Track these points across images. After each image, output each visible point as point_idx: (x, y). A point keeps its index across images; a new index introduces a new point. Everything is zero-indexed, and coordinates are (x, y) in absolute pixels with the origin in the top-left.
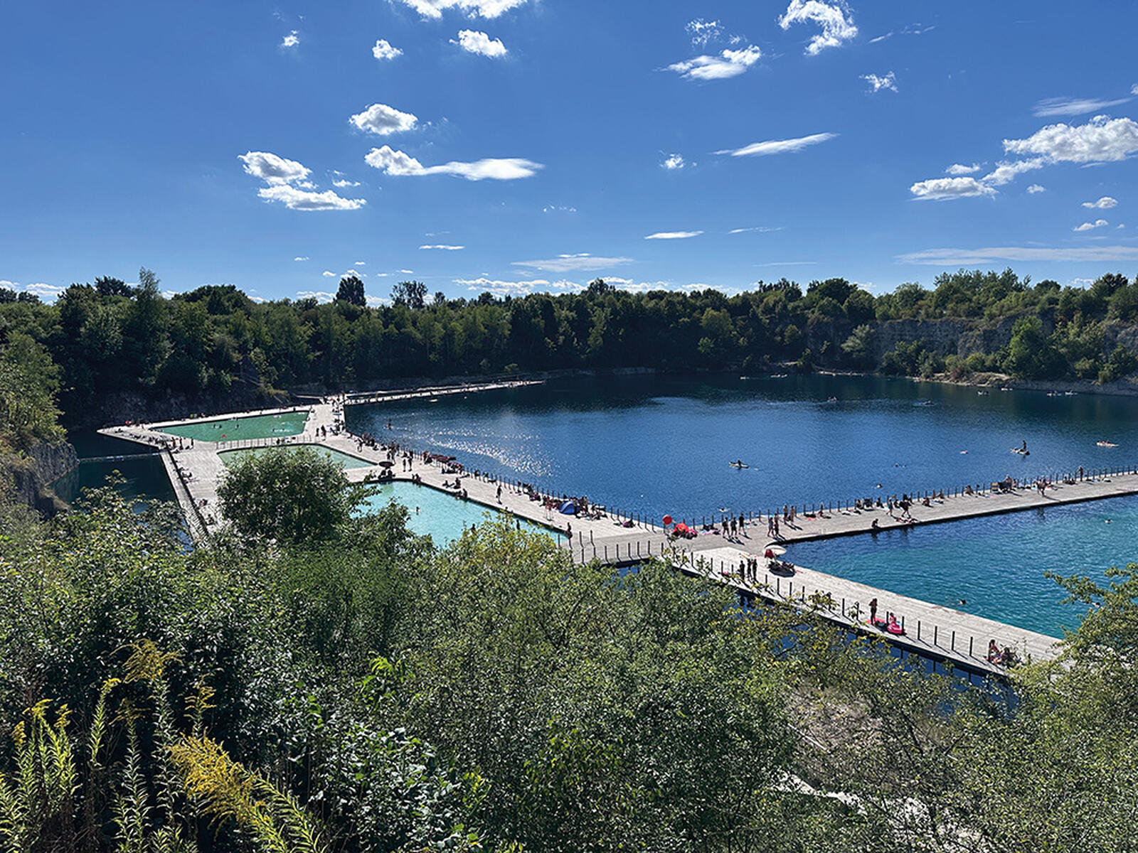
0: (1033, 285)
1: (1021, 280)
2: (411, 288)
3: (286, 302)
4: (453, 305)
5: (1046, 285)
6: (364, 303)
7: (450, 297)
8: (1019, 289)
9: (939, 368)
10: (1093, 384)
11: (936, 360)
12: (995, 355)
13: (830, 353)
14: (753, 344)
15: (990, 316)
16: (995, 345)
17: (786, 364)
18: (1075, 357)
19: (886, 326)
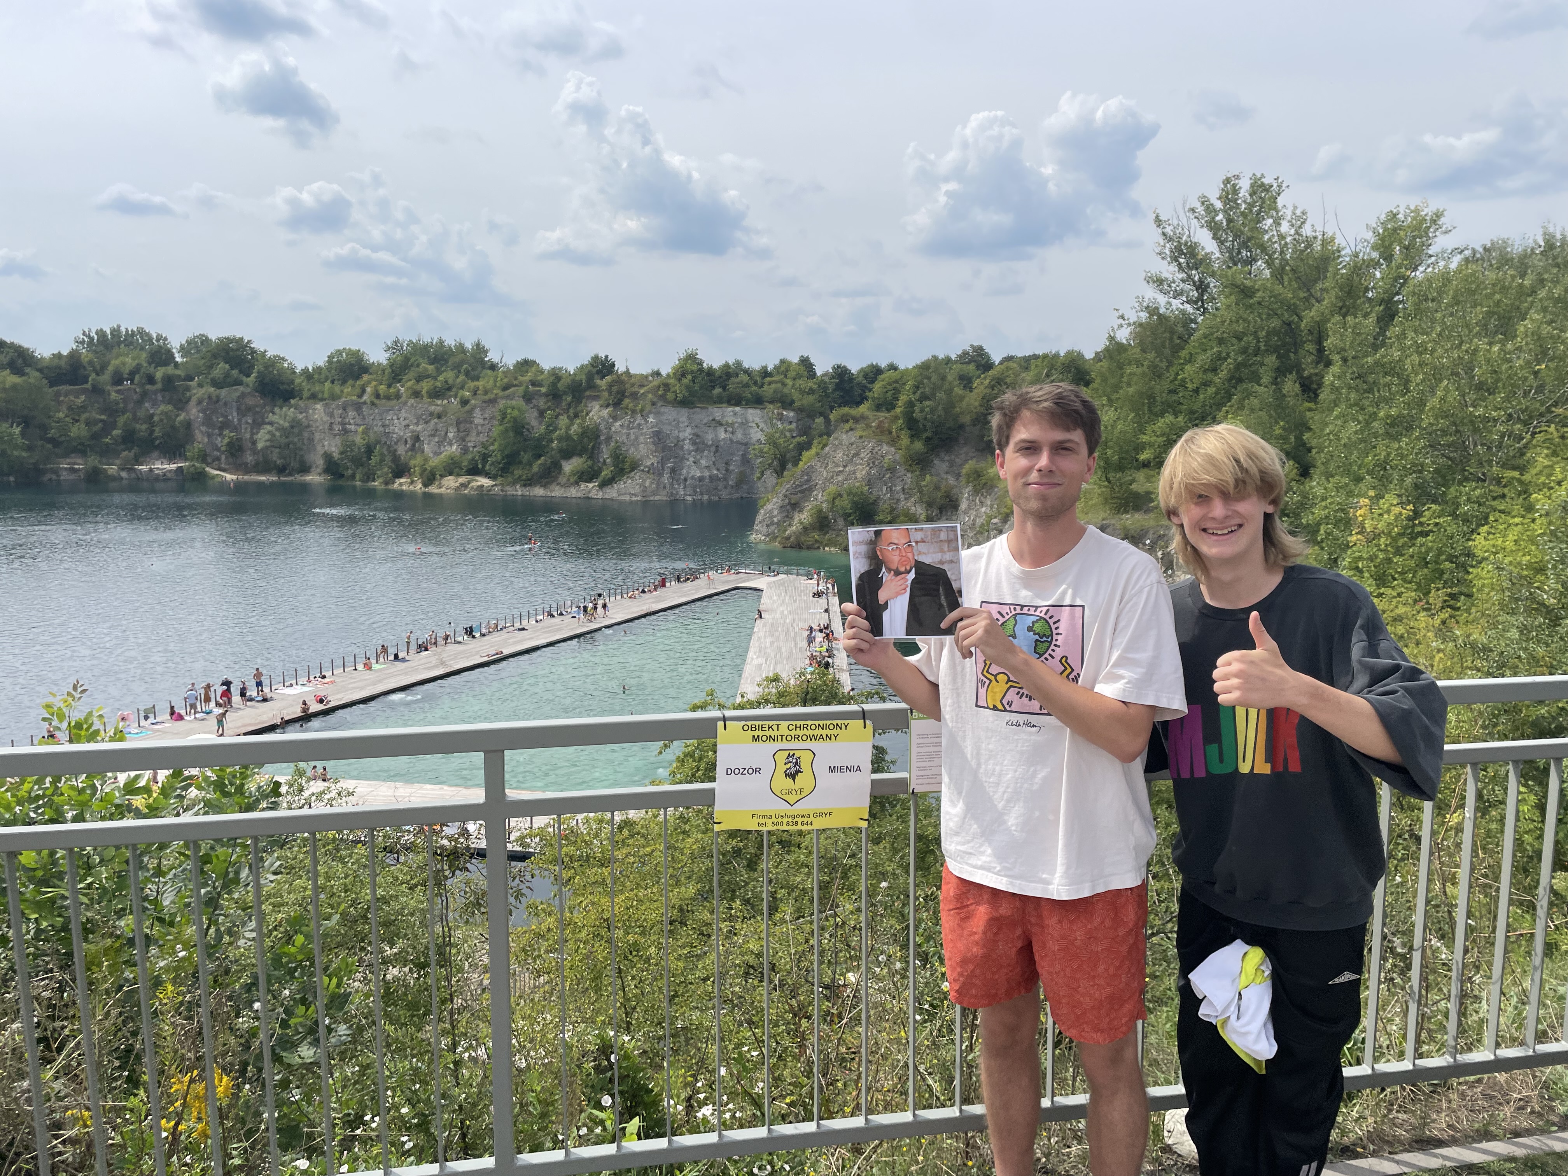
0: (509, 363)
1: (494, 356)
5: (526, 363)
8: (493, 366)
9: (400, 471)
10: (591, 488)
11: (396, 458)
12: (475, 452)
13: (235, 450)
14: (95, 436)
15: (465, 402)
16: (473, 440)
17: (163, 466)
18: (567, 454)
19: (318, 411)
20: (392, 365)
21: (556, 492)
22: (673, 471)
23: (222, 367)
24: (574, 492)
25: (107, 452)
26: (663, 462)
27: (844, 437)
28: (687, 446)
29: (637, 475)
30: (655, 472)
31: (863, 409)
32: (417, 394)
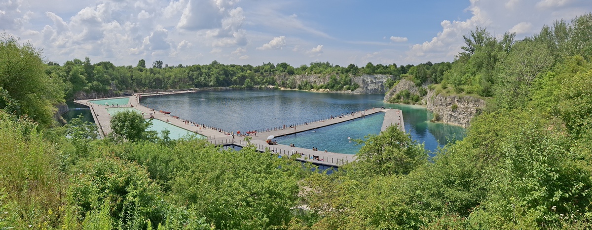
0: (334, 66)
1: (331, 64)
2: (158, 62)
3: (124, 67)
4: (171, 68)
5: (337, 66)
6: (145, 67)
7: (169, 65)
8: (331, 67)
9: (312, 88)
10: (350, 92)
11: (311, 86)
12: (326, 84)
13: (283, 84)
14: (261, 81)
15: (324, 74)
16: (326, 82)
17: (271, 86)
18: (345, 85)
19: (298, 76)
20: (311, 67)
21: (343, 92)
22: (366, 87)
23: (282, 69)
24: (346, 92)
25: (263, 84)
26: (364, 86)
27: (403, 81)
28: (369, 82)
29: (359, 88)
30: (362, 88)
31: (407, 74)
32: (315, 73)
